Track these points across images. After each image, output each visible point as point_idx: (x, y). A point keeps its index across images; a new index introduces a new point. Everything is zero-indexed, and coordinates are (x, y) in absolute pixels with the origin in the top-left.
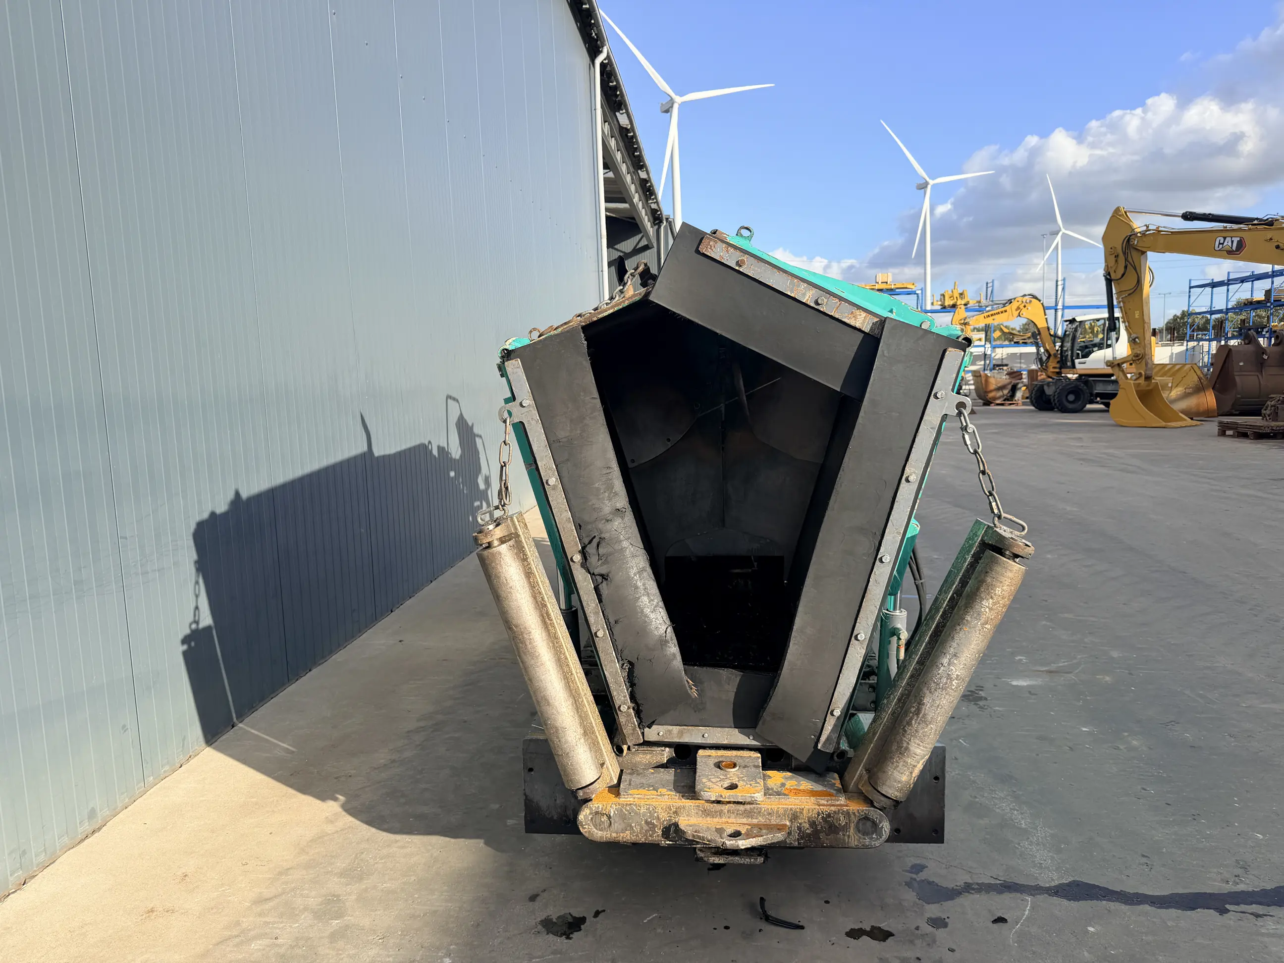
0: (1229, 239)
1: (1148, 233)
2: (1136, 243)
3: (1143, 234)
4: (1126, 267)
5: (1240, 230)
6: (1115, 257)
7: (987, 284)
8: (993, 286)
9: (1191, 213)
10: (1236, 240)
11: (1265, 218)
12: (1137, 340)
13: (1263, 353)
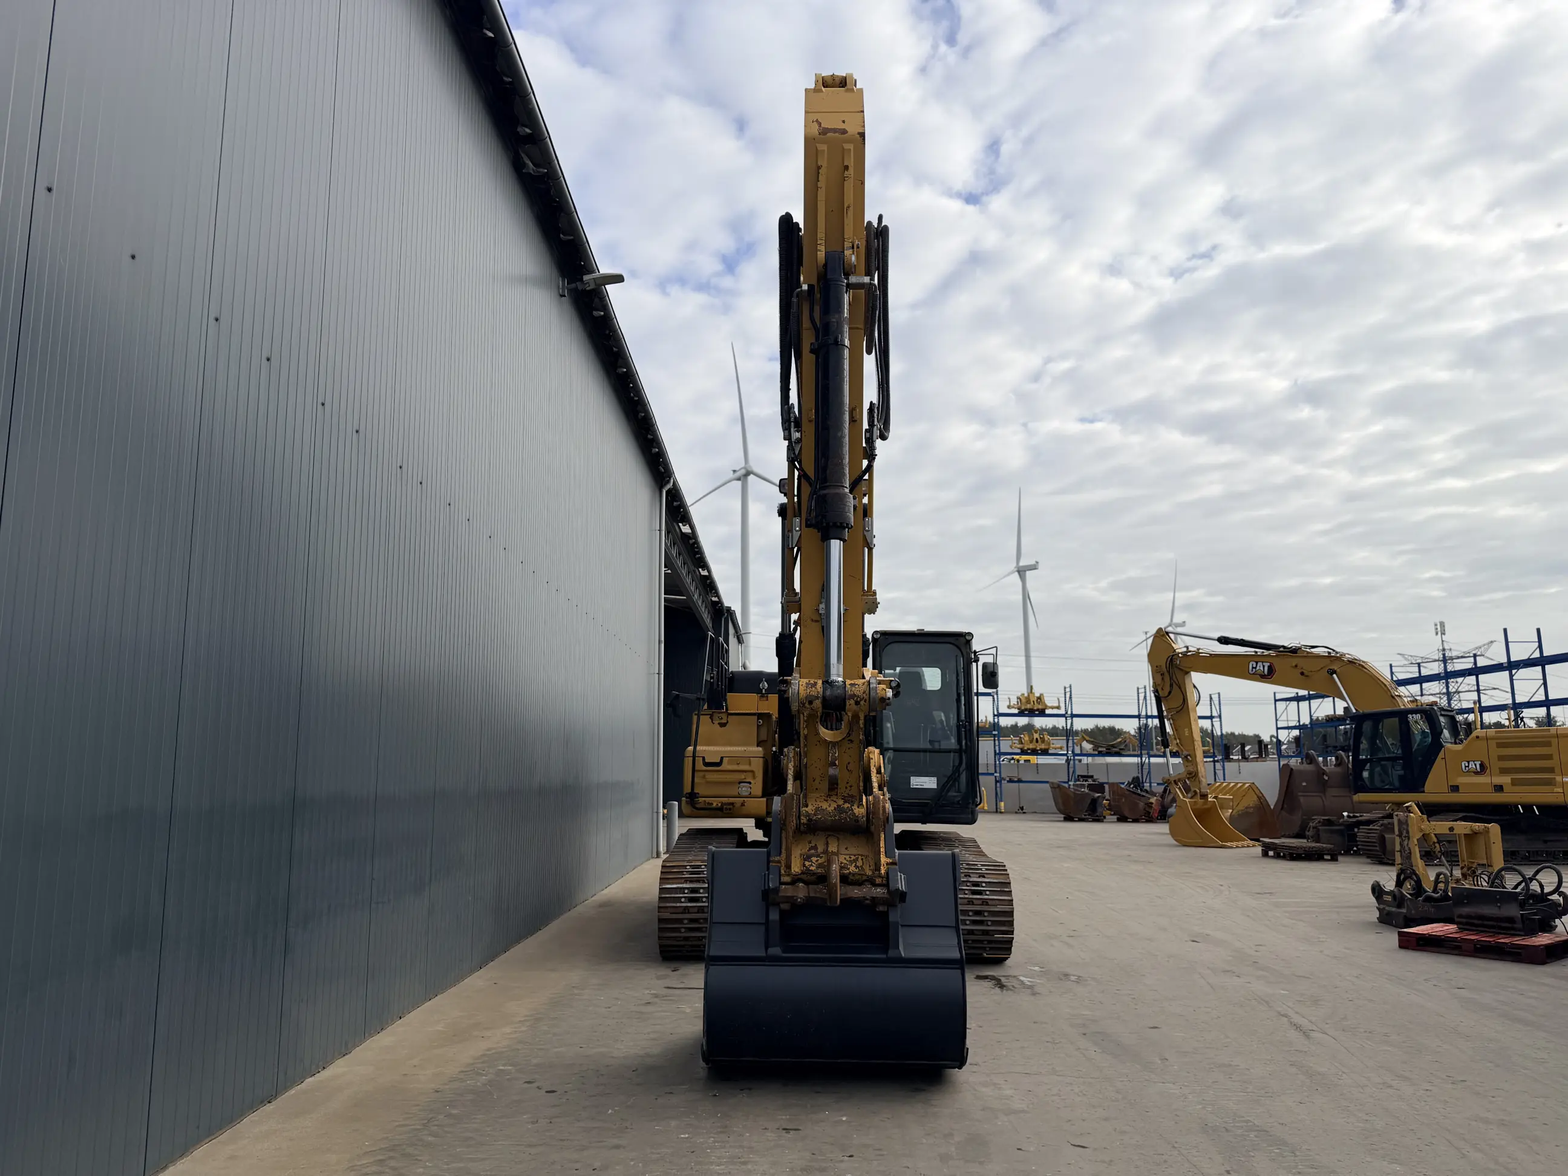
0: (1260, 664)
1: (1189, 654)
2: (1178, 662)
3: (1185, 654)
4: (1171, 685)
5: (1269, 655)
6: (1161, 675)
7: (1065, 688)
8: (1071, 691)
9: (1225, 637)
10: (1267, 665)
11: (1290, 646)
12: (1189, 757)
13: (1324, 774)
